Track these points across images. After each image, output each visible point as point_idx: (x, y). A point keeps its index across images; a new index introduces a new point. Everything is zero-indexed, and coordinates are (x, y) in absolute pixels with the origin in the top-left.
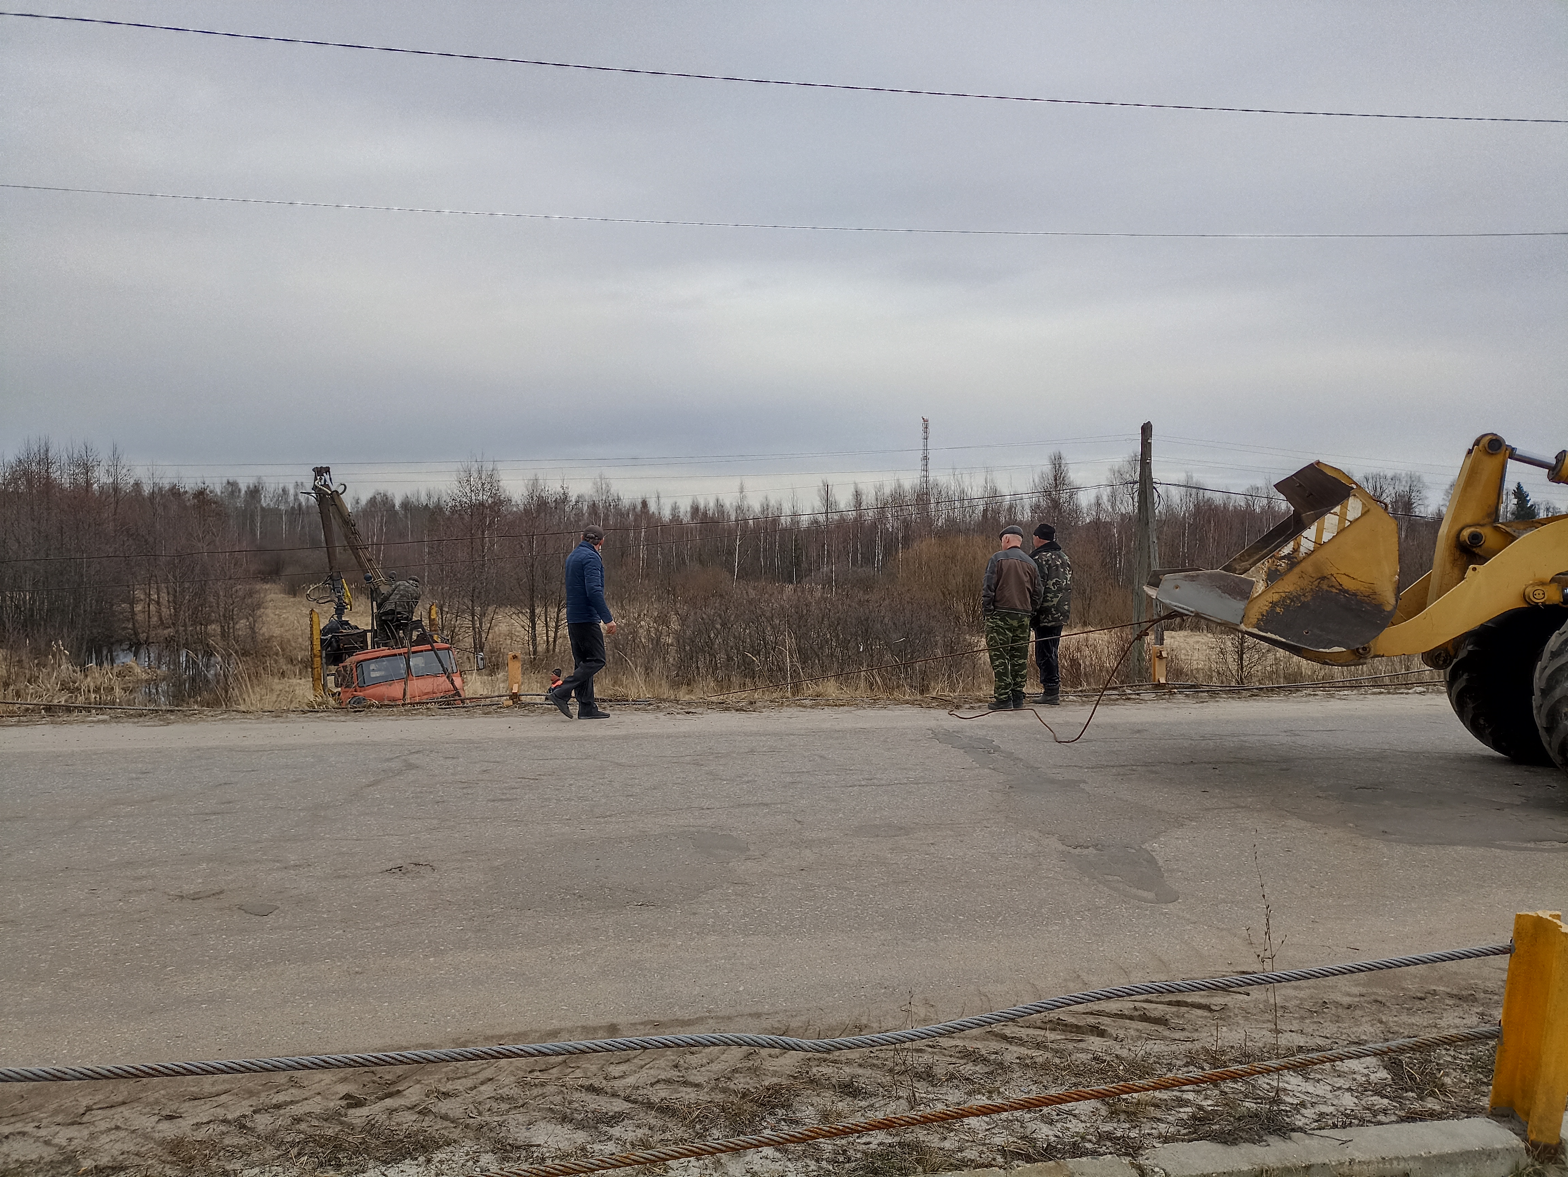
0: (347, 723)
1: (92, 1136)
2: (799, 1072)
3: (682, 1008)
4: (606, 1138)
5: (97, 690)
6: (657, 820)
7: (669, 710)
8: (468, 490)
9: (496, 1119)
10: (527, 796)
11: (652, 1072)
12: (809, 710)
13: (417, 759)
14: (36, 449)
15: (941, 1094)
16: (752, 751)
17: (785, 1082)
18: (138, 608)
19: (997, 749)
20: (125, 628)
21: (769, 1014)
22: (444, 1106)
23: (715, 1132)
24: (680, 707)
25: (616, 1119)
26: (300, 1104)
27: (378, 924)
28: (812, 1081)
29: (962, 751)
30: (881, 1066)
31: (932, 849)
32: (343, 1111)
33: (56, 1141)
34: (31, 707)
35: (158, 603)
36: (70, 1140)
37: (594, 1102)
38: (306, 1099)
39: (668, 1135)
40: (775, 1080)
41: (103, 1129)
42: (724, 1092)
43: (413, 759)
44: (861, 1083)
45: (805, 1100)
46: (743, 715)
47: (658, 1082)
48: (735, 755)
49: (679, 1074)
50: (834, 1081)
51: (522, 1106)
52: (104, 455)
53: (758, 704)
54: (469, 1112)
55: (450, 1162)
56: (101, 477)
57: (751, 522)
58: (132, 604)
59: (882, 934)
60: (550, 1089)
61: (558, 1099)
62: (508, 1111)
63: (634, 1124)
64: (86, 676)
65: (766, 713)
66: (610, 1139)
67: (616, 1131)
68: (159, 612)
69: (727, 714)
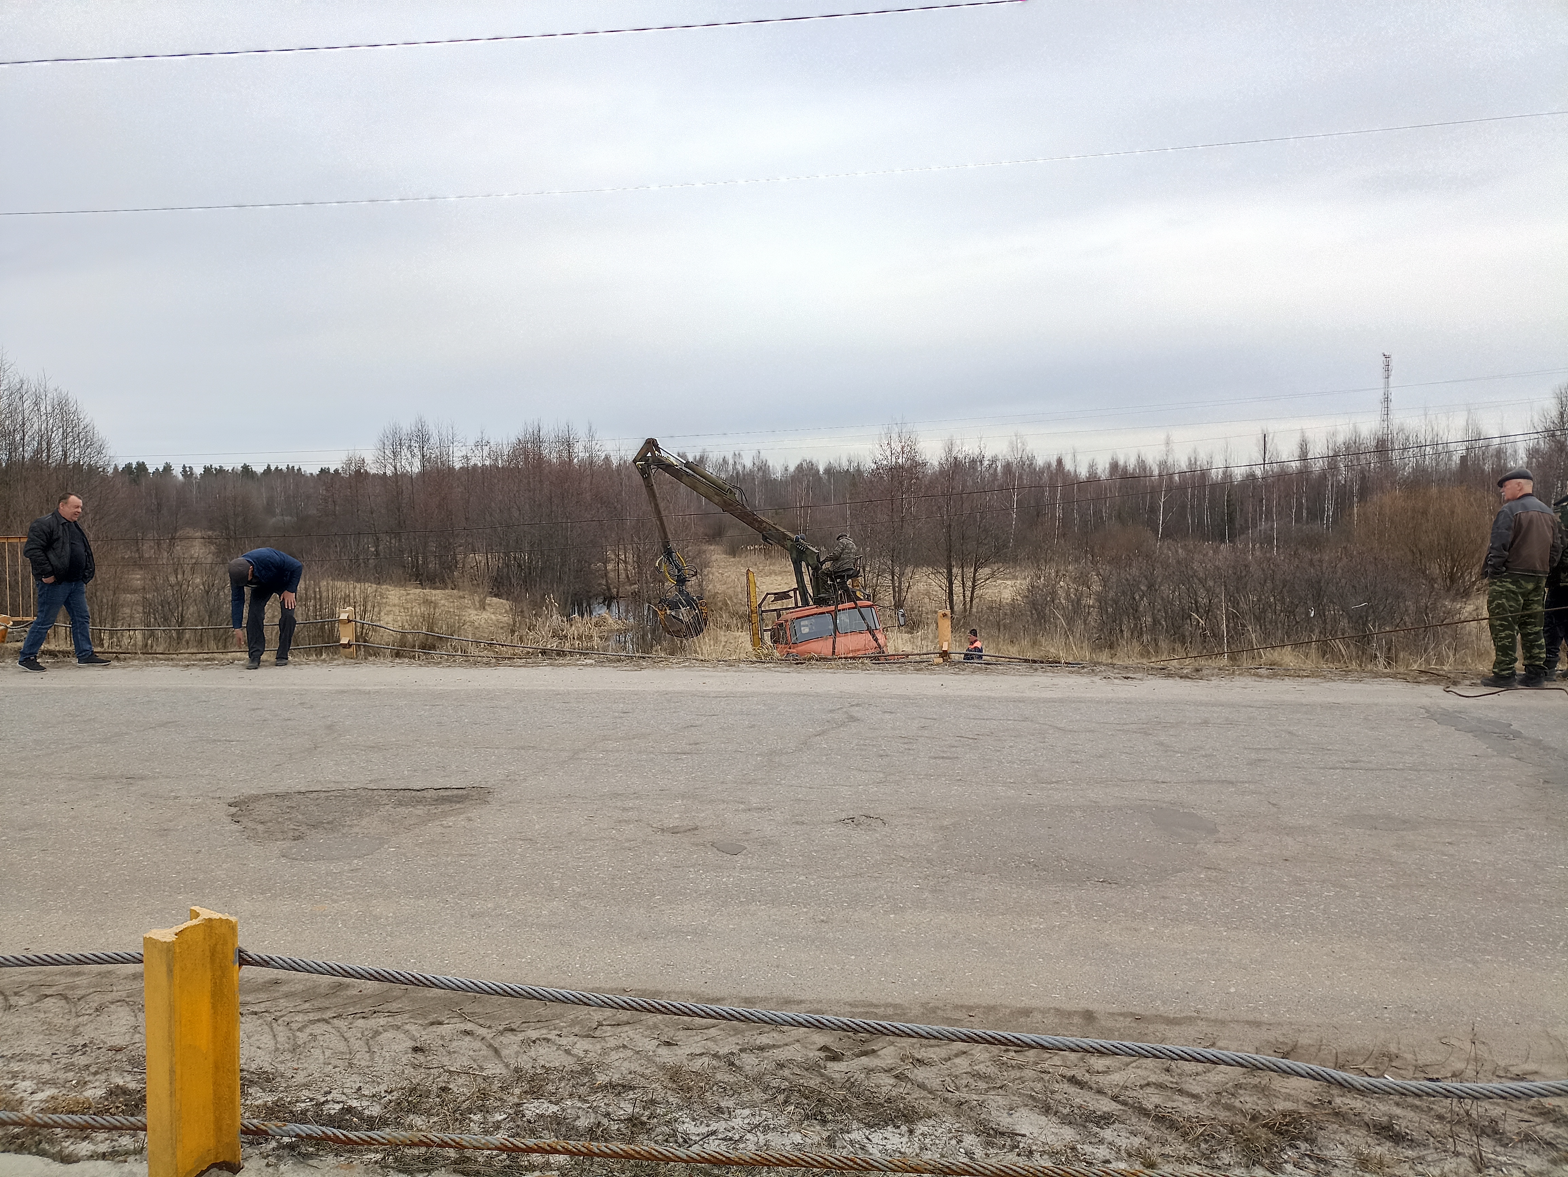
0: (791, 674)
1: (605, 1052)
2: (1319, 1100)
3: (1164, 1003)
4: (1097, 1140)
5: (580, 638)
6: (1108, 791)
7: (1104, 674)
8: (888, 453)
9: (975, 1097)
10: (968, 756)
11: (1139, 1071)
12: (1266, 680)
13: (858, 711)
14: (531, 431)
15: (1515, 1157)
16: (1206, 722)
17: (1303, 1110)
18: (610, 567)
19: (1517, 735)
20: (600, 584)
21: (1270, 1024)
22: (921, 1074)
23: (1224, 1155)
24: (1116, 671)
25: (1105, 1120)
26: (781, 1049)
27: (837, 874)
28: (1337, 1114)
29: (1470, 735)
30: (1426, 1109)
31: (1451, 850)
32: (822, 1063)
33: (574, 1051)
34: (531, 650)
35: (625, 562)
36: (586, 1051)
37: (1080, 1097)
38: (787, 1045)
39: (1167, 1150)
40: (1289, 1106)
41: (613, 1046)
42: (1229, 1110)
43: (855, 712)
44: (1401, 1126)
45: (1332, 1136)
46: (1188, 683)
47: (1148, 1084)
48: (1186, 726)
49: (1171, 1079)
50: (1366, 1118)
51: (1001, 1088)
52: (580, 433)
53: (1205, 672)
54: (946, 1085)
55: (933, 1137)
56: (580, 453)
57: (1176, 478)
58: (605, 564)
59: (1401, 946)
60: (1028, 1073)
61: (1039, 1086)
62: (987, 1091)
63: (1127, 1129)
64: (571, 625)
65: (1215, 681)
66: (1101, 1142)
67: (1108, 1134)
68: (626, 570)
69: (1170, 681)
